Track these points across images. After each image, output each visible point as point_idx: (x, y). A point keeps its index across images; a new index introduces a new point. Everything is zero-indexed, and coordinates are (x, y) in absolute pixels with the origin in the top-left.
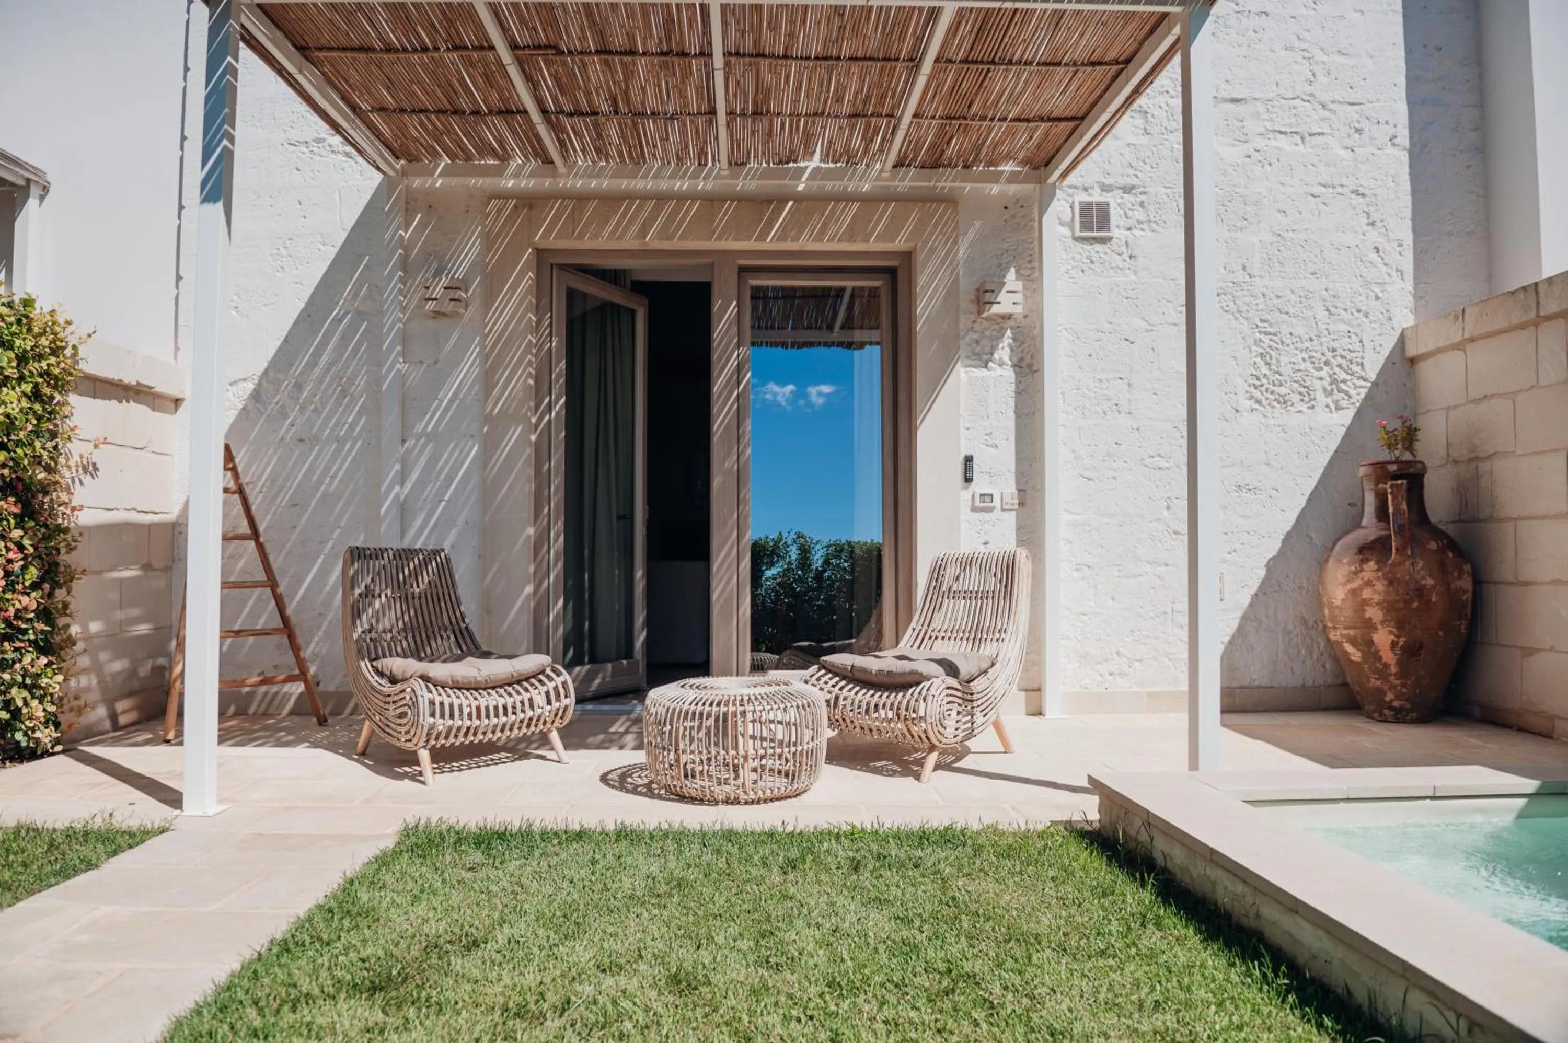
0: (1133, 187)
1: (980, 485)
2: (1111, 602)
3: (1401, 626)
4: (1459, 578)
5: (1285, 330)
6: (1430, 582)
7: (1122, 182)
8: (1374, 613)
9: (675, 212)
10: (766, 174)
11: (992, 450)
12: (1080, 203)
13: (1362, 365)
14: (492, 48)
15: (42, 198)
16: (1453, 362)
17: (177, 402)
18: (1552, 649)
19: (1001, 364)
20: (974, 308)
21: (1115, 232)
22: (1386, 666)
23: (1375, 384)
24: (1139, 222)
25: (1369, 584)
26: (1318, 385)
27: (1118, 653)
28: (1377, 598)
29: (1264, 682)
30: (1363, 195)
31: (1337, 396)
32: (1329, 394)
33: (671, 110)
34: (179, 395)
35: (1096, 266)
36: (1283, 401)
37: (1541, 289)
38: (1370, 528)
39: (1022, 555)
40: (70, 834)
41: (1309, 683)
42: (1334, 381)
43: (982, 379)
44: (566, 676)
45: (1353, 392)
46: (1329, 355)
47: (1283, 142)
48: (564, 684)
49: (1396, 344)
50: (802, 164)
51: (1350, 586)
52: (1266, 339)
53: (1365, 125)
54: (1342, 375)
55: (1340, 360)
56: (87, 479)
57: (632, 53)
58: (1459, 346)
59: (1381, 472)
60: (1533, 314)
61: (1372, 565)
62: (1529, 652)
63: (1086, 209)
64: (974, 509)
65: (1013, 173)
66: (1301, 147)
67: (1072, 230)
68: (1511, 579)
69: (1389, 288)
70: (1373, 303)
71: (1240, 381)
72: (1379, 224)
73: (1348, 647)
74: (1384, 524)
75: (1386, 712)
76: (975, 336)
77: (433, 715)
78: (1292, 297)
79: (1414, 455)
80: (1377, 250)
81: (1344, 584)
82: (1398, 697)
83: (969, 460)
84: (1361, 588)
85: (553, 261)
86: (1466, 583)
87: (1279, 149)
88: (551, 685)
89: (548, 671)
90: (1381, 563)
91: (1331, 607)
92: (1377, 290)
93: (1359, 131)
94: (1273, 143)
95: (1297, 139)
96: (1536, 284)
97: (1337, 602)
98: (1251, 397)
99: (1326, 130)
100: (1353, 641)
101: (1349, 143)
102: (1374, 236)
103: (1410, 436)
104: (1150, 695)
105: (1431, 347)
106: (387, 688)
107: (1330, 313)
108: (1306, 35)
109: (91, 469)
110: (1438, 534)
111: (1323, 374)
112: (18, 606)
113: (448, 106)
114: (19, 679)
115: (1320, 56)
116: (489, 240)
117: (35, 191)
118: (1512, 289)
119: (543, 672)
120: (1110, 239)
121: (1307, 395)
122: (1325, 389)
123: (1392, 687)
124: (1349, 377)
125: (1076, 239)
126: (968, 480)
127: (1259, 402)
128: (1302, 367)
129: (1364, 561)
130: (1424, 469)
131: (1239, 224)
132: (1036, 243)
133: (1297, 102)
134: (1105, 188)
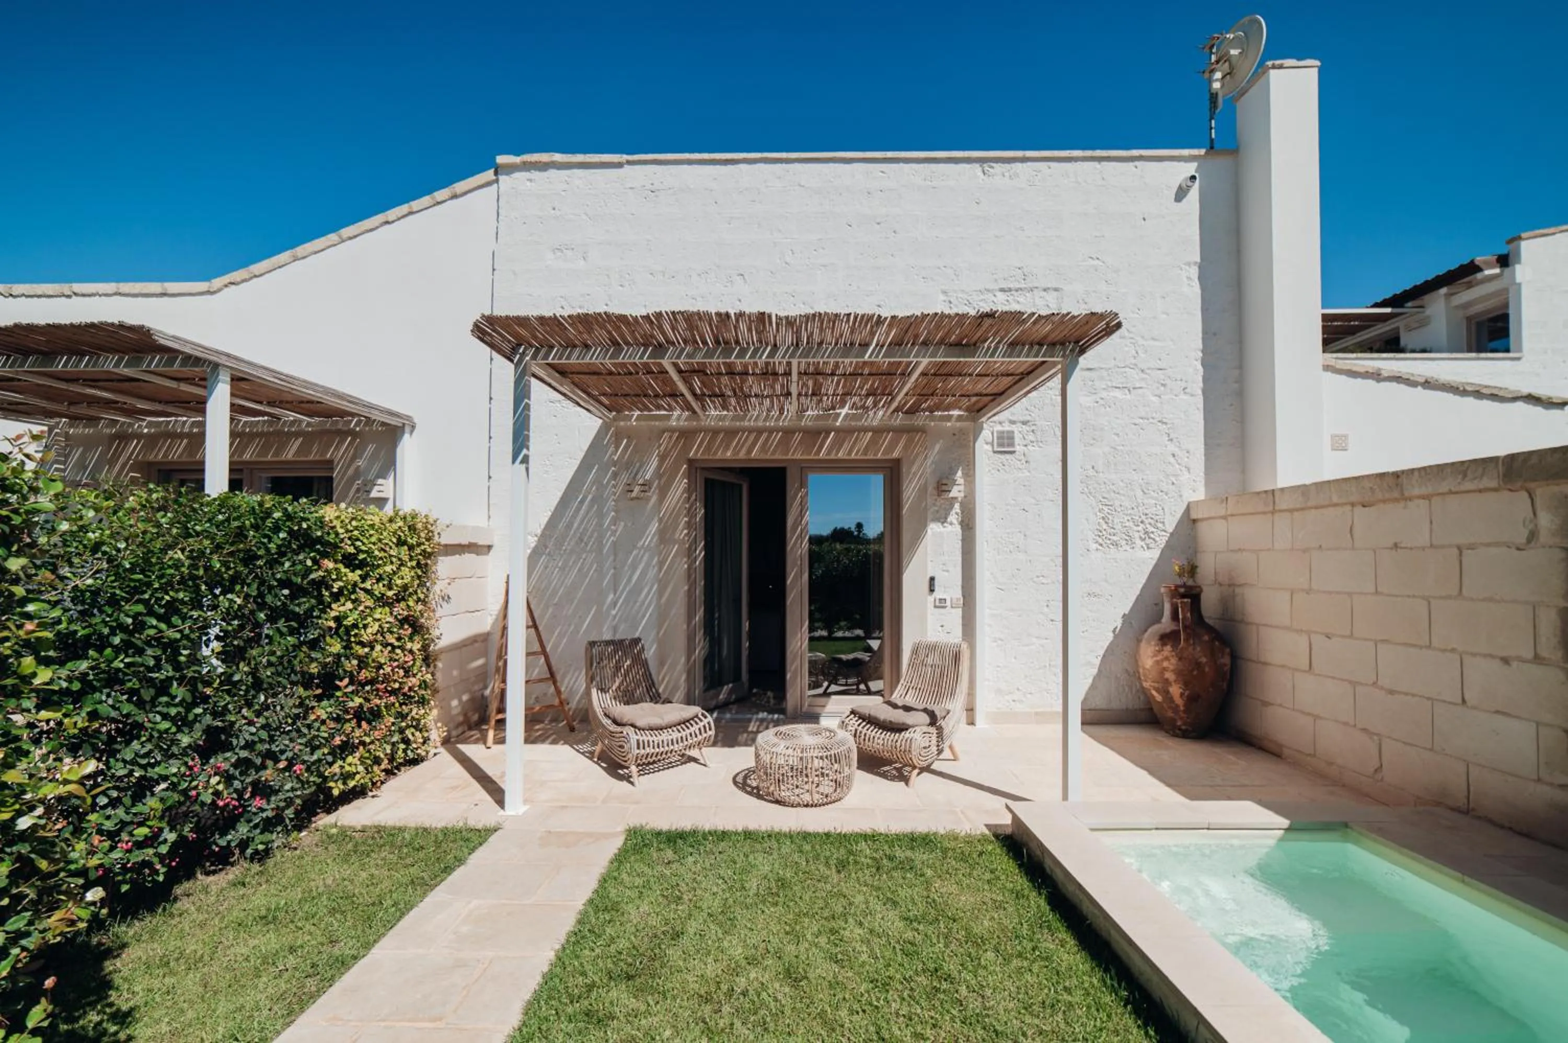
0: (1028, 421)
1: (938, 594)
2: (1013, 660)
3: (1186, 684)
4: (1222, 657)
5: (1117, 503)
6: (1204, 660)
7: (1021, 419)
8: (1170, 676)
9: (767, 440)
10: (818, 417)
11: (946, 574)
12: (998, 432)
13: (1163, 523)
14: (667, 372)
15: (411, 432)
16: (1220, 526)
17: (489, 547)
18: (1280, 705)
19: (951, 524)
20: (935, 492)
21: (1017, 448)
22: (1177, 706)
23: (1172, 534)
24: (1032, 442)
25: (1167, 658)
26: (1137, 535)
27: (1018, 689)
28: (1172, 667)
29: (1104, 706)
30: (1166, 423)
31: (1148, 541)
32: (1143, 540)
33: (766, 393)
34: (489, 543)
35: (1006, 468)
36: (1115, 544)
37: (1277, 494)
38: (1166, 624)
39: (965, 646)
40: (445, 831)
41: (1130, 707)
42: (1146, 533)
43: (940, 533)
44: (710, 719)
45: (1157, 539)
46: (1143, 517)
47: (1117, 393)
48: (709, 723)
49: (1184, 514)
50: (838, 411)
51: (1155, 659)
52: (1105, 508)
53: (1168, 382)
54: (1151, 529)
55: (1150, 520)
56: (444, 604)
57: (747, 374)
58: (1225, 518)
59: (1175, 593)
60: (1271, 508)
61: (1168, 648)
62: (1266, 704)
63: (1001, 436)
64: (935, 607)
65: (960, 416)
66: (1128, 397)
67: (993, 446)
68: (1255, 659)
69: (1181, 478)
70: (1171, 487)
71: (1090, 533)
72: (1175, 440)
73: (1154, 693)
74: (1176, 623)
75: (1178, 731)
76: (936, 508)
77: (638, 748)
78: (1121, 484)
79: (1194, 581)
80: (1174, 455)
81: (1152, 657)
82: (1185, 724)
83: (932, 579)
84: (1162, 660)
85: (697, 465)
86: (1226, 660)
87: (1115, 397)
88: (701, 724)
89: (700, 716)
90: (1174, 647)
91: (1144, 669)
92: (1173, 479)
93: (1164, 385)
94: (1112, 394)
95: (1127, 391)
96: (1273, 490)
97: (1148, 667)
98: (1097, 542)
99: (1143, 385)
100: (1157, 690)
101: (1157, 392)
102: (1172, 448)
103: (1192, 570)
104: (1037, 714)
105: (1205, 516)
106: (613, 728)
107: (1144, 493)
108: (1133, 329)
109: (447, 598)
110: (1210, 629)
111: (1140, 528)
112: (410, 684)
113: (640, 392)
114: (410, 723)
115: (1141, 342)
116: (662, 458)
117: (407, 429)
118: (1258, 490)
119: (697, 716)
120: (1014, 452)
121: (1130, 540)
122: (1141, 537)
123: (1181, 718)
124: (1155, 530)
125: (995, 452)
126: (932, 590)
127: (1101, 545)
128: (1127, 524)
129: (1164, 644)
130: (1201, 591)
131: (1092, 442)
132: (971, 456)
133: (1127, 369)
134: (1013, 422)
